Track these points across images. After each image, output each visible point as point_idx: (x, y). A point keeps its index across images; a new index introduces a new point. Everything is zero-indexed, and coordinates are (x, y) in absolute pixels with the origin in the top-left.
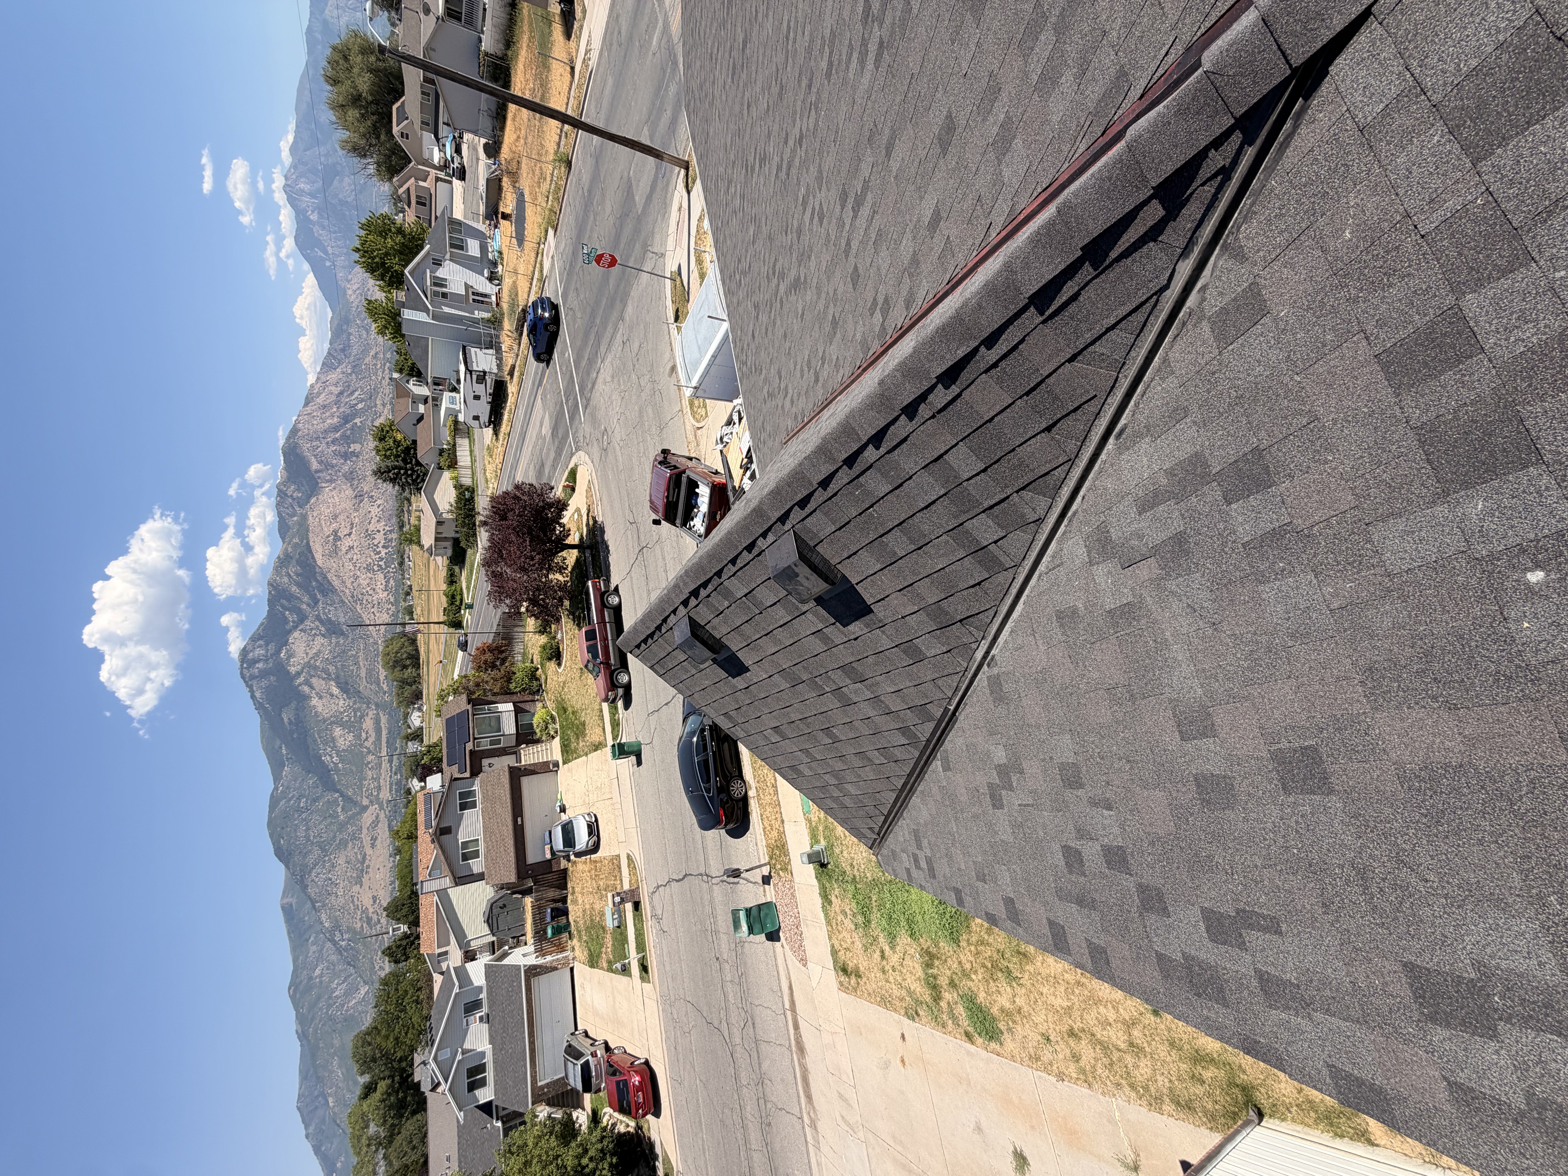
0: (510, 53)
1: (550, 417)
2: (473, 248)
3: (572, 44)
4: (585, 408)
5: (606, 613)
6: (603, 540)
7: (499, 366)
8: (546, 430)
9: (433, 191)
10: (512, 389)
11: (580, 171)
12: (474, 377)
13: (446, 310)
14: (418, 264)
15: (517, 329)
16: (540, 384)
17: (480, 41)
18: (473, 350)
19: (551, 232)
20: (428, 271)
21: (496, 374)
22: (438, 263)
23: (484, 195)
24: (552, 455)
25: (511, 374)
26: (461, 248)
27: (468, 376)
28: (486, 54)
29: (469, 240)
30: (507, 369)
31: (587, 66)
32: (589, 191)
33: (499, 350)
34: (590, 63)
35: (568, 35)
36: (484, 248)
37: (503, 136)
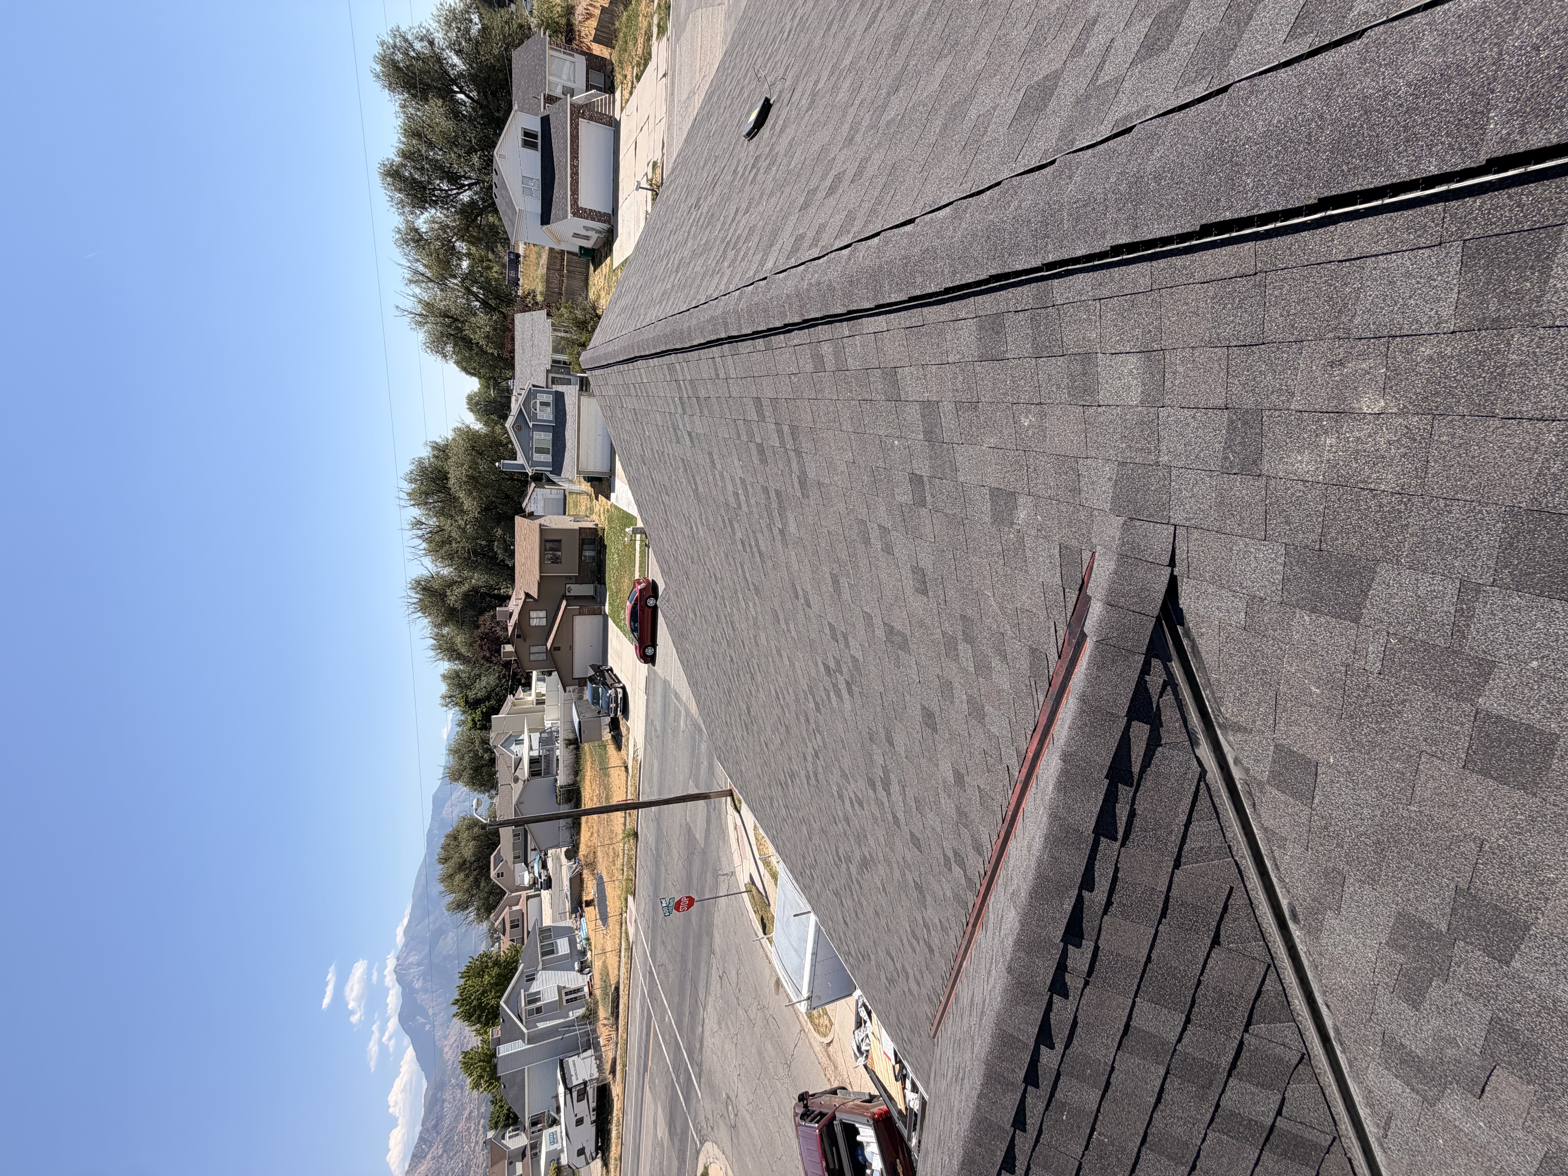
0: (578, 778)
1: (664, 1109)
2: (563, 946)
3: (623, 752)
4: (699, 1076)
7: (600, 1068)
8: (662, 1131)
9: (525, 912)
10: (616, 1090)
11: (646, 836)
12: (575, 1094)
13: (541, 1025)
14: (513, 988)
15: (612, 1013)
16: (645, 1070)
17: (556, 780)
18: (570, 1060)
19: (630, 898)
20: (522, 991)
21: (597, 1079)
22: (531, 979)
23: (569, 893)
24: (675, 1164)
25: (613, 1071)
26: (552, 952)
27: (568, 1096)
28: (561, 787)
29: (558, 941)
30: (608, 1067)
31: (637, 761)
32: (657, 849)
33: (597, 1047)
34: (639, 758)
35: (619, 747)
36: (572, 943)
37: (579, 838)
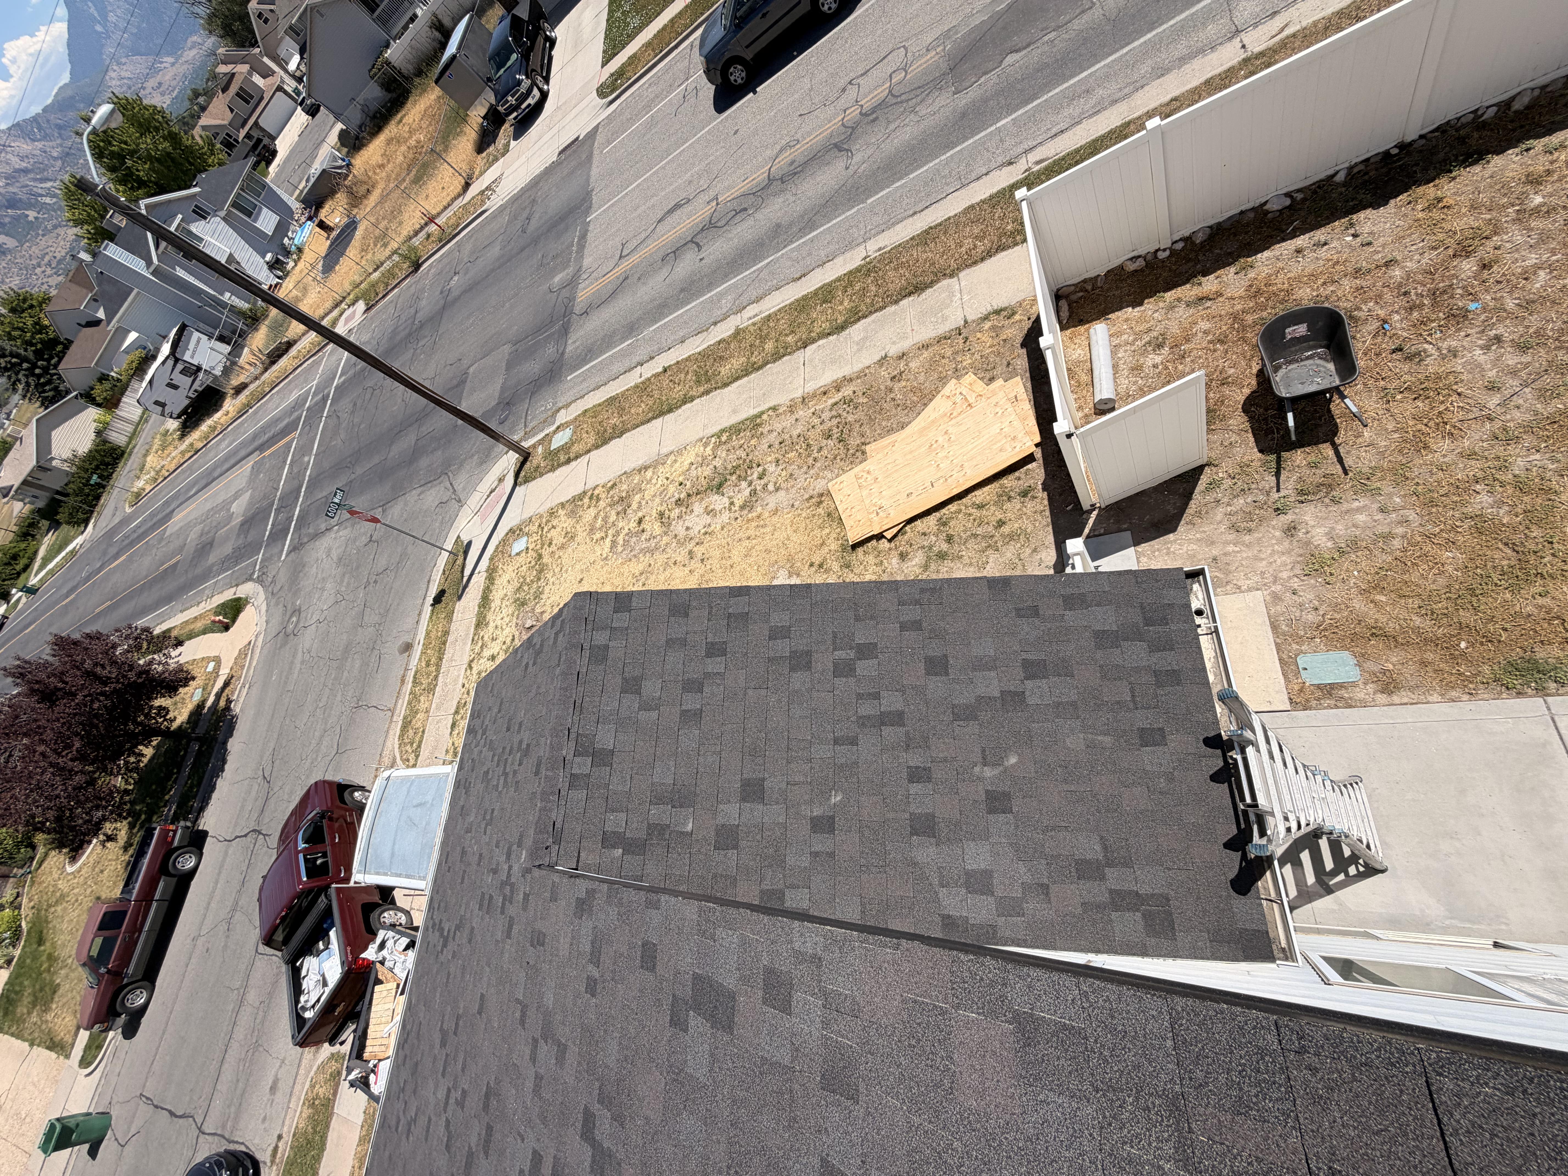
0: (417, 80)
1: (251, 503)
2: (267, 221)
3: (481, 160)
4: (294, 549)
5: (161, 885)
6: (225, 743)
7: (227, 371)
8: (239, 508)
9: (267, 97)
10: (230, 406)
11: (423, 290)
12: (180, 367)
13: (181, 273)
14: (169, 201)
15: (269, 355)
16: (261, 448)
17: (387, 46)
18: (196, 335)
19: (361, 306)
20: (180, 216)
21: (216, 377)
22: (201, 214)
23: (312, 180)
24: (228, 549)
25: (239, 390)
26: (249, 214)
27: (170, 362)
28: (388, 63)
29: (265, 210)
30: (235, 382)
31: (483, 202)
32: (422, 326)
33: (236, 351)
34: (488, 204)
35: (480, 148)
36: (282, 229)
37: (370, 141)
